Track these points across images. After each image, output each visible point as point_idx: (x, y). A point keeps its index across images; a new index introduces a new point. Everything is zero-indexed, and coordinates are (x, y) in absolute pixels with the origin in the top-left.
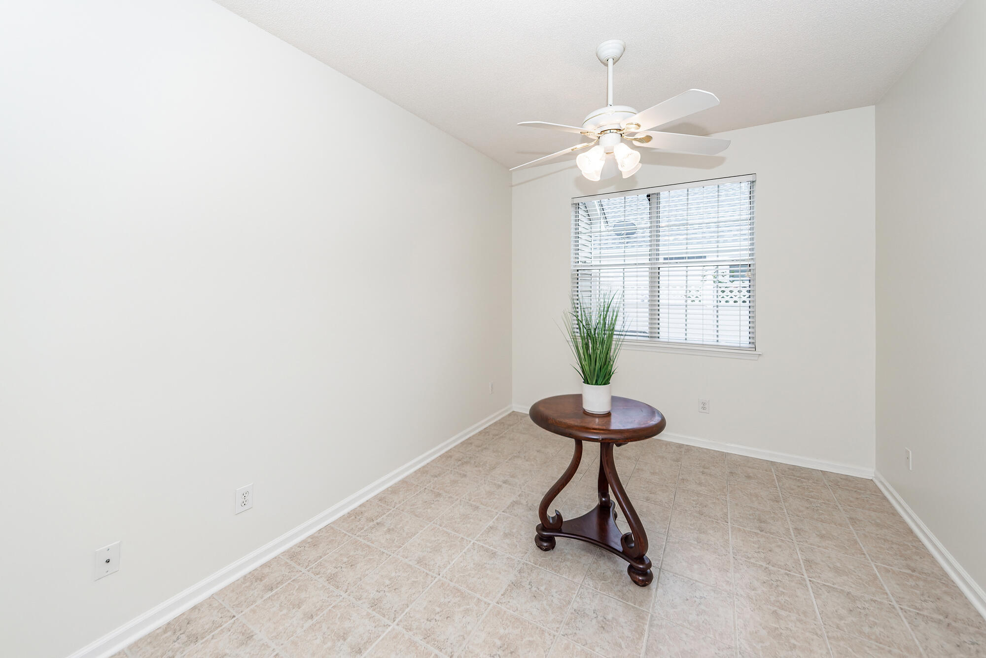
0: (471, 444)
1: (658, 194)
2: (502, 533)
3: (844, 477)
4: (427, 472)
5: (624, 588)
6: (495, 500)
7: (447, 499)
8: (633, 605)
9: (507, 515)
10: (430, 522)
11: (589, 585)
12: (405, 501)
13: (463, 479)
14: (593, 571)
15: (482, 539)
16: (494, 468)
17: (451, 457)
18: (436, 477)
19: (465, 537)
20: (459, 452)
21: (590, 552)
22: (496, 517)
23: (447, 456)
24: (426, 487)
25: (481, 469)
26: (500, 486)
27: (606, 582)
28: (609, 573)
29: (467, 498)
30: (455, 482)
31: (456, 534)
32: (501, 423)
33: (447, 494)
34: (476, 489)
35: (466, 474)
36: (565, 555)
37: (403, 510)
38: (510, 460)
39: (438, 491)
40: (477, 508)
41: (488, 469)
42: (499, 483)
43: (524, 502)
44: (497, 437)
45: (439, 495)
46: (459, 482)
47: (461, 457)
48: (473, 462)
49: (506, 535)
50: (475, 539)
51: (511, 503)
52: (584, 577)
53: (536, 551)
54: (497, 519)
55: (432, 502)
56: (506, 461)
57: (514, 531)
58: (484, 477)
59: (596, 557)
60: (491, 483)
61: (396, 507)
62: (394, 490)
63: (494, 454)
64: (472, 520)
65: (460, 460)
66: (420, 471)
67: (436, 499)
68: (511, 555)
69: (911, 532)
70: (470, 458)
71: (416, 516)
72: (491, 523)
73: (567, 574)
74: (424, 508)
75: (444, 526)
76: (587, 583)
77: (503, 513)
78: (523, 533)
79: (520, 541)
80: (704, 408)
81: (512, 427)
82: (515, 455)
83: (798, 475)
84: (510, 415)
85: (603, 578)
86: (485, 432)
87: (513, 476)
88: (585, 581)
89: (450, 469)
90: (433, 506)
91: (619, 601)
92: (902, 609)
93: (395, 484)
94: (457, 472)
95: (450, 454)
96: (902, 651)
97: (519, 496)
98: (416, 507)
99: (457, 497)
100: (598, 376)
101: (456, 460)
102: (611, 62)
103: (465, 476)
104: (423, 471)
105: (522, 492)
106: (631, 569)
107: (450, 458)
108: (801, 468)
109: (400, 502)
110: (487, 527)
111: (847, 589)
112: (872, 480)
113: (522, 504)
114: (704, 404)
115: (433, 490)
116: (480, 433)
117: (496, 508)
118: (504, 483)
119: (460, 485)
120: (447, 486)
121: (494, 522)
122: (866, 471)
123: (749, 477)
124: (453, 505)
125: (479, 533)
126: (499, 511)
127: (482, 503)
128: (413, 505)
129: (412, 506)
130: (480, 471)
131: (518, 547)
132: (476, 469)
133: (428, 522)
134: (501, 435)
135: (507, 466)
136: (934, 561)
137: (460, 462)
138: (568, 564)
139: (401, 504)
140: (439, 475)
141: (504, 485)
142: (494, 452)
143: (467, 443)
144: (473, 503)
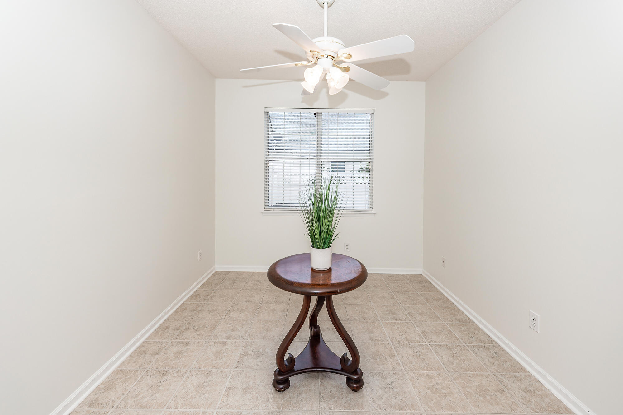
0: (185, 309)
1: (321, 113)
2: (241, 390)
3: (412, 276)
4: (145, 352)
5: (348, 398)
6: (224, 359)
7: (175, 375)
8: (358, 411)
9: (240, 369)
10: (163, 408)
11: (325, 408)
12: (125, 393)
13: (187, 348)
14: (322, 394)
15: (224, 404)
16: (215, 327)
17: (168, 328)
18: (157, 354)
19: (206, 410)
20: (175, 320)
21: (315, 377)
22: (231, 375)
23: (164, 328)
24: (148, 369)
25: (202, 332)
26: (225, 343)
27: (335, 399)
28: (334, 390)
29: (197, 367)
30: (179, 354)
31: (195, 410)
32: (208, 283)
33: (173, 369)
34: (203, 353)
35: (188, 341)
36: (298, 388)
37: (125, 407)
38: (226, 315)
39: (162, 369)
40: (209, 373)
41: (209, 329)
42: (223, 340)
43: (251, 352)
44: (209, 297)
45: (165, 373)
46: (184, 351)
47: (179, 325)
48: (192, 327)
49: (246, 390)
50: (217, 407)
51: (240, 356)
52: (319, 402)
53: (275, 395)
54: (232, 378)
55: (160, 384)
56: (223, 317)
57: (251, 383)
58: (208, 339)
59: (320, 380)
60: (216, 343)
61: (115, 406)
62: (108, 386)
63: (211, 313)
64: (208, 388)
65: (178, 329)
66: (135, 353)
67: (164, 379)
68: (256, 409)
69: (448, 299)
70: (188, 324)
71: (144, 407)
72: (227, 385)
73: (306, 406)
74: (151, 395)
75: (179, 407)
76: (323, 407)
77: (236, 369)
78: (258, 382)
79: (259, 392)
80: (347, 249)
81: (219, 285)
82: (230, 309)
83: (394, 279)
84: (214, 275)
85: (332, 396)
86: (196, 295)
87: (233, 330)
88: (321, 405)
89: (171, 341)
90: (161, 388)
91: (350, 412)
92: (467, 345)
93: (108, 377)
94: (179, 342)
95: (166, 325)
96: (480, 372)
97: (245, 347)
98: (141, 396)
99: (186, 369)
100: (325, 242)
101: (174, 330)
102: (326, 6)
103: (188, 343)
104: (140, 352)
105: (246, 342)
106: (349, 381)
107: (167, 330)
108: (394, 275)
109: (118, 399)
110: (225, 389)
111: (445, 344)
112: (422, 275)
113: (249, 354)
114: (347, 246)
115: (157, 370)
116: (192, 297)
117: (228, 366)
118: (227, 339)
119: (185, 354)
120: (171, 361)
121: (230, 382)
122: (418, 270)
123: (375, 286)
124: (184, 379)
125: (219, 400)
126: (232, 368)
127: (213, 367)
128: (137, 395)
129: (135, 397)
130: (202, 334)
131: (259, 398)
132: (198, 333)
133: (161, 410)
134: (212, 295)
135: (226, 321)
136: (463, 314)
137: (179, 331)
138: (304, 395)
139: (120, 400)
140: (160, 351)
141: (229, 341)
142: (210, 312)
143: (182, 309)
144: (203, 369)
